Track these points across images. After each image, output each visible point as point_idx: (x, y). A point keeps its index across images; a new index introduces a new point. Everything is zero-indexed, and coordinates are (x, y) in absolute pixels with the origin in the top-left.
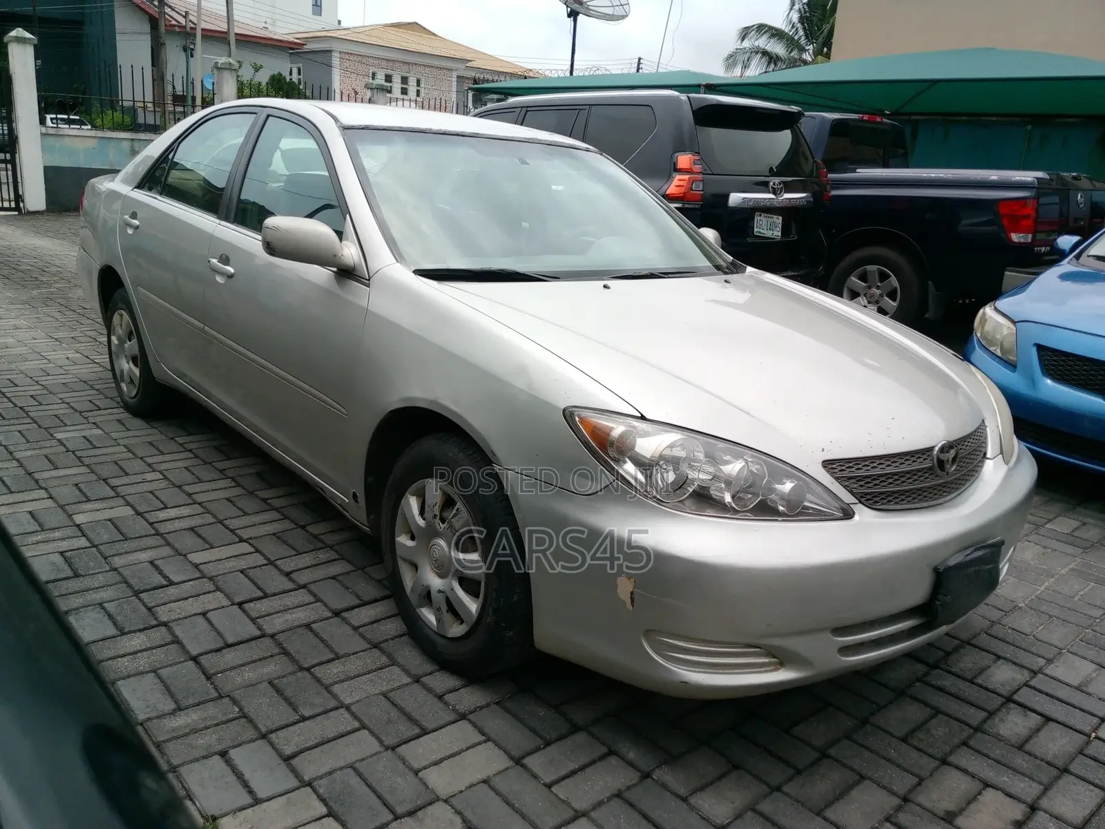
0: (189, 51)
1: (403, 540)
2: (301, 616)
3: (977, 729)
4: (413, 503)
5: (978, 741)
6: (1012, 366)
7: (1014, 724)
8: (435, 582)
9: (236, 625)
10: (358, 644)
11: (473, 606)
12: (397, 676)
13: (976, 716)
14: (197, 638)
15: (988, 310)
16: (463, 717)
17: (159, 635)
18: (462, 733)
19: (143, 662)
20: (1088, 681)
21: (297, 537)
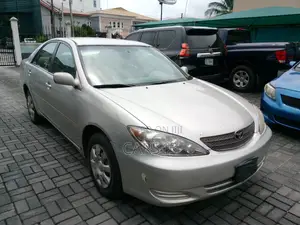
0: (60, 19)
1: (92, 161)
2: (67, 182)
3: (253, 210)
4: (94, 151)
5: (253, 214)
6: (275, 100)
7: (264, 209)
8: (100, 173)
9: (49, 185)
10: (82, 189)
11: (108, 179)
12: (91, 199)
13: (254, 206)
14: (38, 189)
15: (268, 85)
16: (106, 211)
17: (29, 188)
18: (105, 216)
19: (23, 196)
20: (289, 195)
21: (70, 158)
